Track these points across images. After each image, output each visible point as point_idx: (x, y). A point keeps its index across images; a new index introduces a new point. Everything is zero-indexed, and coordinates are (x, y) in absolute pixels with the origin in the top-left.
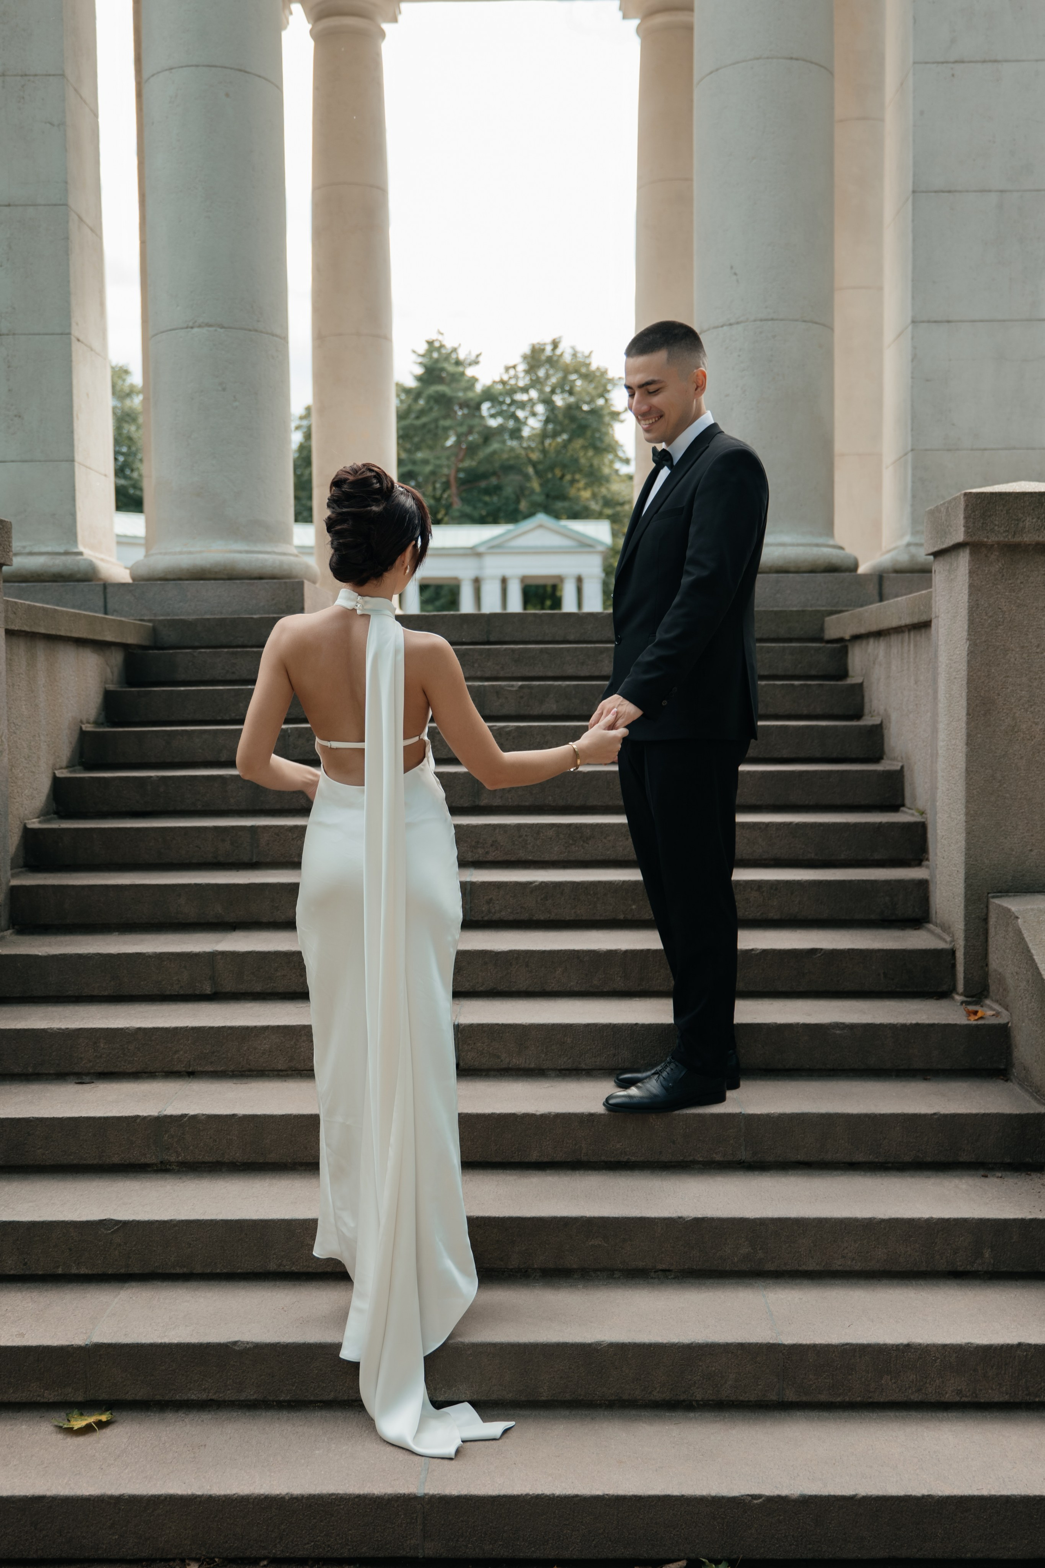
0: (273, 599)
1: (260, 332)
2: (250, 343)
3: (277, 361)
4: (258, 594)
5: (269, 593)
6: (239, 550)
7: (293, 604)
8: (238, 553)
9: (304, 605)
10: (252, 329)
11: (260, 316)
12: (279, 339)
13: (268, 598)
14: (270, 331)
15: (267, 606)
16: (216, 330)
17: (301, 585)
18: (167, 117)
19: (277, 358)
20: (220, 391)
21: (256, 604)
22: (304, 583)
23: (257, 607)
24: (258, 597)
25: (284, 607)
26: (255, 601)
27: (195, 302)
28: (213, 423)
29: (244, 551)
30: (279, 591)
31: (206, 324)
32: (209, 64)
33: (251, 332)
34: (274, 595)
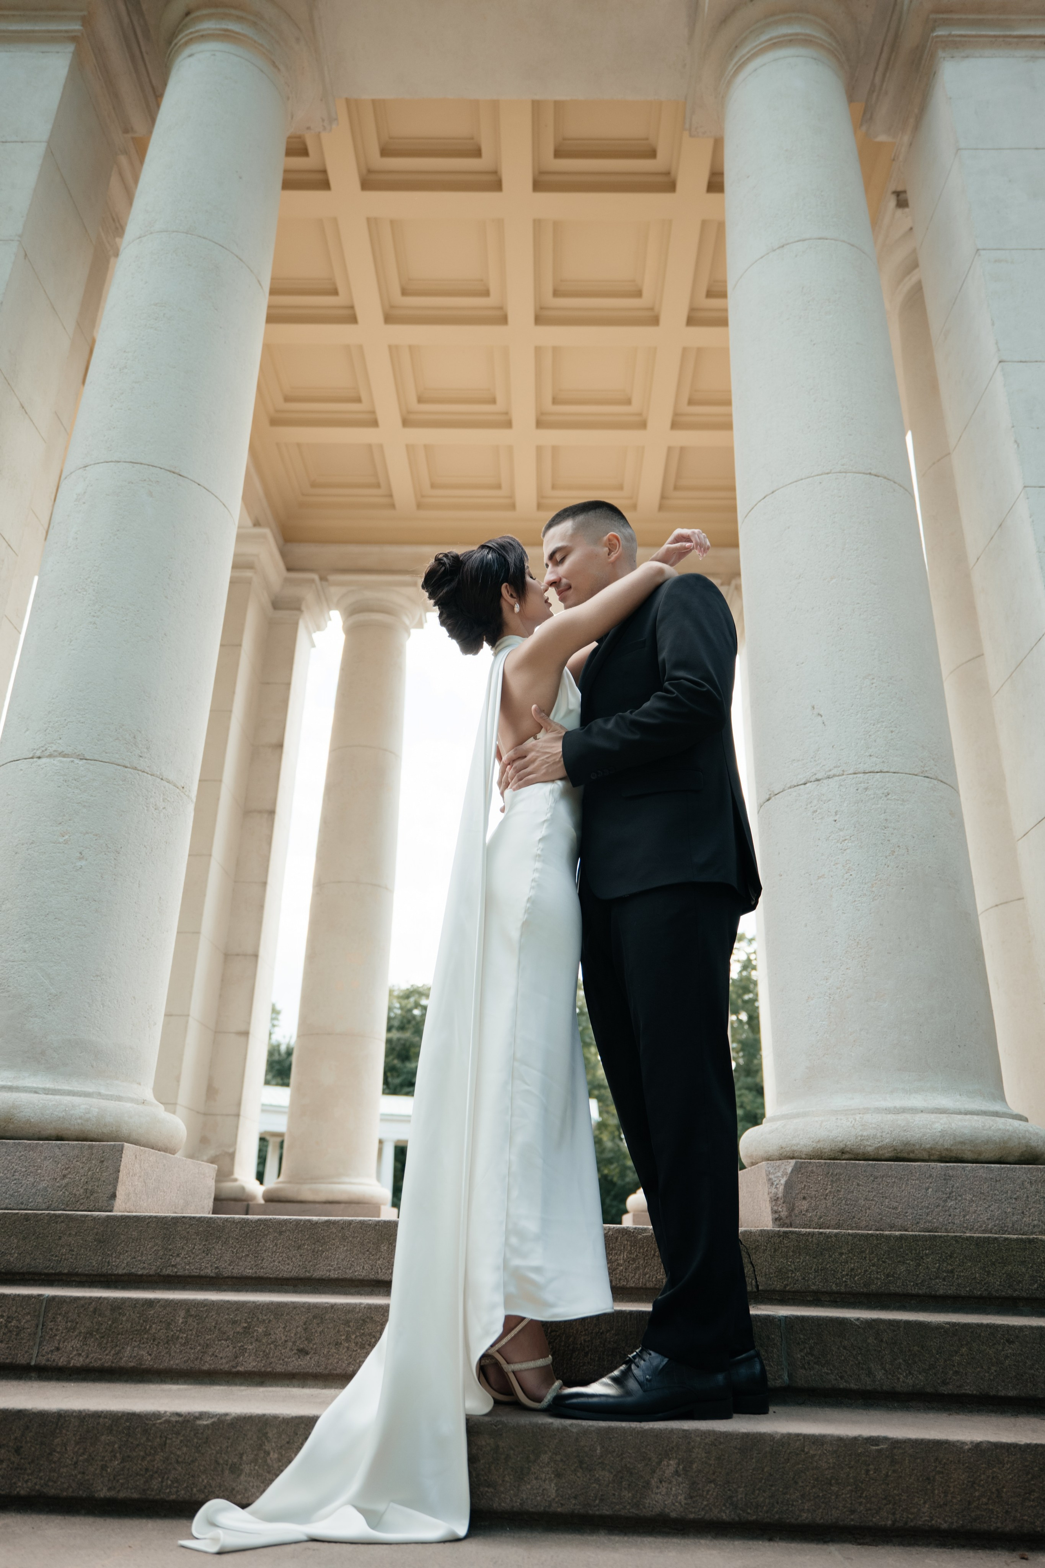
0: (65, 1176)
1: (141, 771)
2: (121, 783)
3: (162, 814)
4: (40, 1166)
5: (59, 1165)
6: (35, 1088)
7: (98, 1186)
8: (31, 1092)
9: (116, 1189)
10: (129, 766)
11: (145, 750)
12: (171, 786)
13: (56, 1175)
14: (158, 773)
15: (50, 1190)
16: (72, 761)
17: (118, 1151)
18: (68, 516)
19: (164, 811)
20: (59, 843)
21: (33, 1184)
22: (125, 1148)
23: (34, 1190)
24: (39, 1171)
25: (82, 1191)
26: (32, 1180)
27: (51, 724)
28: (38, 889)
29: (44, 1089)
30: (77, 1161)
31: (60, 754)
32: (133, 461)
33: (126, 769)
34: (67, 1169)
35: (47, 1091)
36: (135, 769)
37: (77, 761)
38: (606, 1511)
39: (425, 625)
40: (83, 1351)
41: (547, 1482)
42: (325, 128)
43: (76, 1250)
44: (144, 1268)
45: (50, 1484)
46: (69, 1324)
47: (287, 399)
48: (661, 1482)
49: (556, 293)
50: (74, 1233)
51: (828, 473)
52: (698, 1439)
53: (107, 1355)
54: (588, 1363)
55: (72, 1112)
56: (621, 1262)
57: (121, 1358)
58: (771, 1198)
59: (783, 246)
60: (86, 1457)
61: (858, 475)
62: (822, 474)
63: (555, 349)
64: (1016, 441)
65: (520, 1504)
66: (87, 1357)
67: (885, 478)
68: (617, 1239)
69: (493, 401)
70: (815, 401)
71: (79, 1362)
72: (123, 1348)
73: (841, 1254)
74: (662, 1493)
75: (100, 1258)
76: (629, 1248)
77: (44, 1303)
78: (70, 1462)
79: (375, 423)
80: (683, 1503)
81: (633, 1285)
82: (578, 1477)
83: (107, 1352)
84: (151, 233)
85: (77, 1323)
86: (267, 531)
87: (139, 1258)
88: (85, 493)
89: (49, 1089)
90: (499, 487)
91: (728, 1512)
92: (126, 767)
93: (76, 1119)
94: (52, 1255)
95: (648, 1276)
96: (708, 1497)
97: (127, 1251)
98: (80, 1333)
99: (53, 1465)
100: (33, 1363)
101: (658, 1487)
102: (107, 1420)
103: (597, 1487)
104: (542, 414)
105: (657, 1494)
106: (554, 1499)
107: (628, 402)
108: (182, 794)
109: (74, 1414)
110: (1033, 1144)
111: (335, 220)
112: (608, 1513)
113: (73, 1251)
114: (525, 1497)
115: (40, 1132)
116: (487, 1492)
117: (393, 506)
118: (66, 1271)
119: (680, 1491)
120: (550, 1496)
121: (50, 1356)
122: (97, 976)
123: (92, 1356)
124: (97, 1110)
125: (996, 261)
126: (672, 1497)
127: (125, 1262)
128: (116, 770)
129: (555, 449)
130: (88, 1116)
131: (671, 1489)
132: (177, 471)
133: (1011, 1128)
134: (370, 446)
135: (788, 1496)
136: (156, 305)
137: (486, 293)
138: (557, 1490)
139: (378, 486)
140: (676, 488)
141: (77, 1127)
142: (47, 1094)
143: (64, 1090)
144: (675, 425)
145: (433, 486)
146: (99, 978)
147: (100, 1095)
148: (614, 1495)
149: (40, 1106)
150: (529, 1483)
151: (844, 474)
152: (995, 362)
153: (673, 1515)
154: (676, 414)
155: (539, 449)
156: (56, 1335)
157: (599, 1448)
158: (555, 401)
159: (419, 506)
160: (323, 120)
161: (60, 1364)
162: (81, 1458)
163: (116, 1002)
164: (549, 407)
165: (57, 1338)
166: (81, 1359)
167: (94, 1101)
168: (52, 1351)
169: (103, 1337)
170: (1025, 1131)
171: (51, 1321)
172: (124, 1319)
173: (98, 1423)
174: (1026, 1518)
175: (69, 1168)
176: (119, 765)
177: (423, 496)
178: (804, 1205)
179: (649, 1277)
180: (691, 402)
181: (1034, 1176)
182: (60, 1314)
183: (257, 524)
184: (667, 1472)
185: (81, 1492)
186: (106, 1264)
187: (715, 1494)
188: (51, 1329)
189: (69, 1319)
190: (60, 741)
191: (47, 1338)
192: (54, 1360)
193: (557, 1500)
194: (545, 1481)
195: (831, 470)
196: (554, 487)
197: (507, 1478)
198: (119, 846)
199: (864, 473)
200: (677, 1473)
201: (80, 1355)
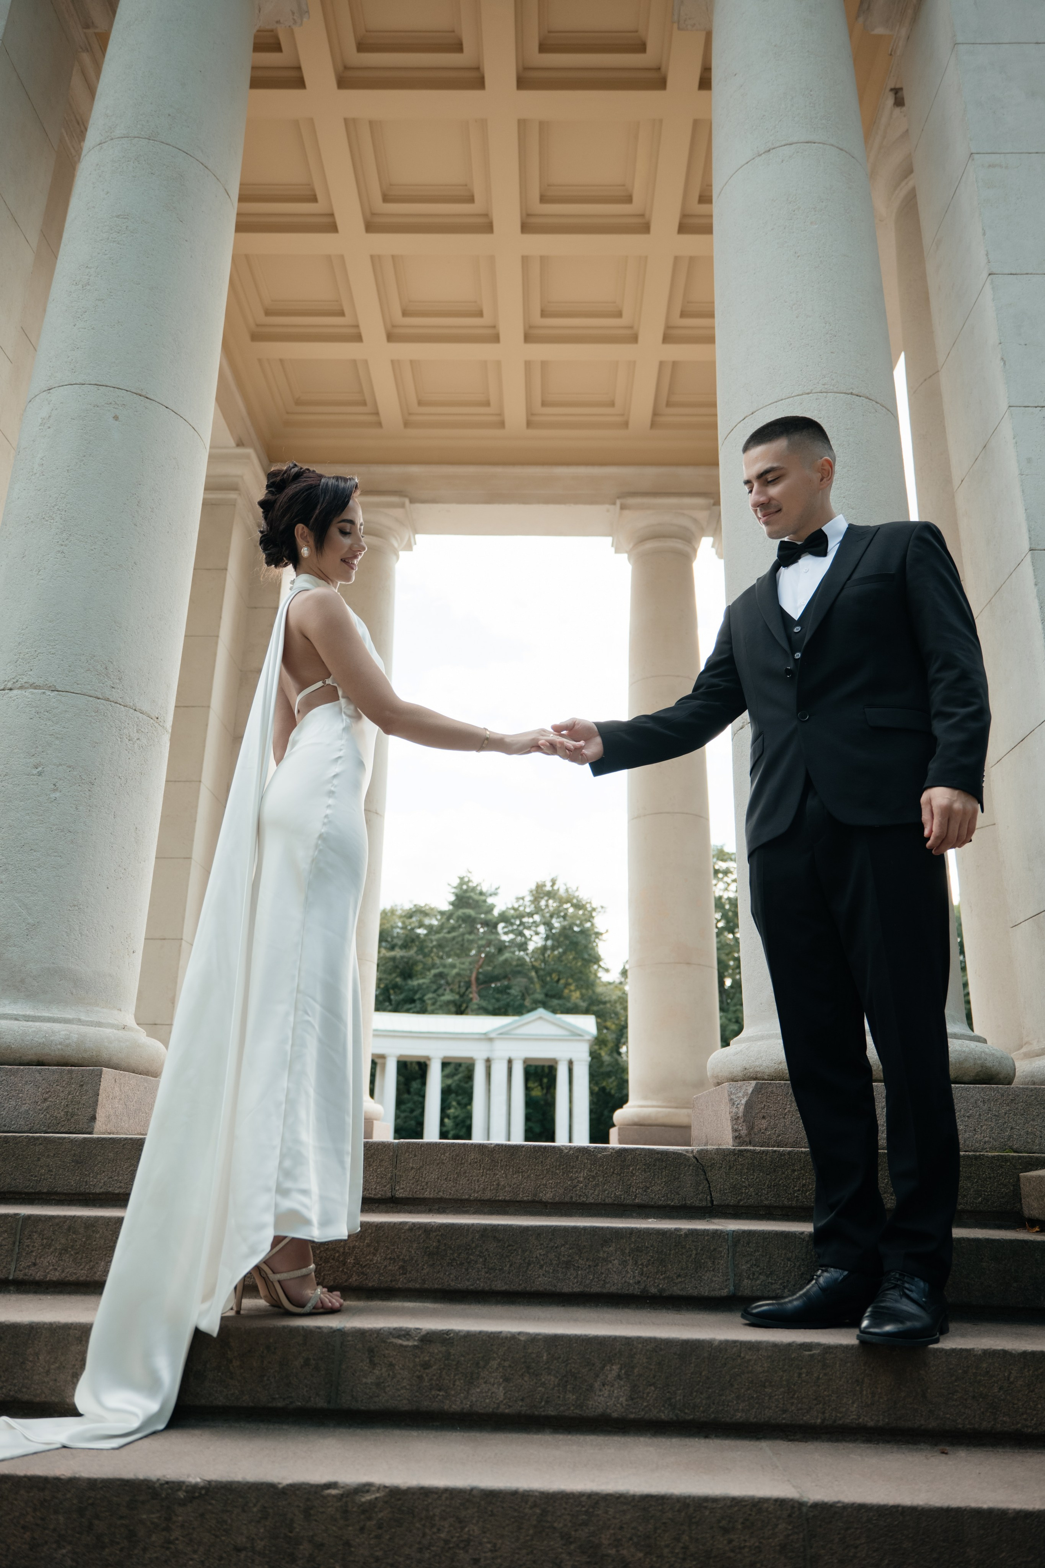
1: (113, 702)
2: (94, 714)
3: (136, 745)
4: (22, 1091)
5: (40, 1089)
6: (15, 1015)
7: (78, 1109)
8: (11, 1019)
9: (95, 1112)
10: (101, 697)
11: (118, 681)
12: (145, 717)
13: (37, 1098)
14: (131, 704)
15: (32, 1113)
16: (44, 693)
17: (97, 1075)
18: (34, 441)
19: (138, 742)
20: (34, 775)
21: (15, 1107)
22: (103, 1073)
23: (16, 1113)
24: (21, 1095)
25: (63, 1113)
26: (13, 1103)
27: (22, 655)
28: (13, 820)
29: (24, 1016)
30: (57, 1085)
31: (31, 685)
32: (97, 383)
33: (98, 701)
34: (47, 1093)
35: (27, 1018)
36: (108, 700)
37: (48, 693)
38: (551, 1412)
39: (414, 547)
40: (58, 1266)
41: (496, 1386)
42: (295, 22)
43: (54, 1170)
44: (120, 1187)
45: (24, 1390)
46: (45, 1241)
47: (268, 313)
48: (604, 1385)
49: (543, 199)
50: (52, 1155)
51: (808, 394)
52: (640, 1346)
53: (82, 1269)
54: (543, 1275)
55: (52, 1038)
56: (582, 1179)
57: (95, 1273)
58: (732, 1117)
59: (769, 151)
60: (57, 1365)
61: (839, 395)
62: (802, 394)
63: (543, 259)
64: (1002, 359)
65: (470, 1406)
66: (63, 1271)
67: (867, 398)
68: (577, 1157)
69: (480, 314)
70: (797, 317)
71: (54, 1276)
72: (97, 1263)
73: (794, 1171)
74: (605, 1395)
75: (78, 1178)
76: (589, 1166)
77: (20, 1223)
78: (42, 1370)
79: (358, 338)
80: (624, 1405)
81: (592, 1201)
82: (526, 1381)
83: (82, 1267)
84: (112, 139)
85: (52, 1240)
86: (250, 451)
87: (116, 1178)
88: (49, 417)
89: (29, 1016)
90: (487, 404)
91: (666, 1412)
92: (99, 699)
93: (56, 1045)
94: (32, 1176)
95: (607, 1192)
96: (648, 1398)
97: (104, 1172)
98: (56, 1249)
99: (26, 1373)
100: (11, 1278)
101: (600, 1390)
102: (76, 1332)
103: (543, 1390)
104: (530, 327)
105: (600, 1396)
106: (502, 1401)
107: (619, 315)
108: (156, 725)
109: (45, 1326)
110: (989, 1064)
111: (311, 121)
112: (553, 1414)
113: (52, 1171)
114: (474, 1399)
115: (21, 1057)
116: (438, 1395)
117: (379, 424)
118: (45, 1190)
119: (621, 1393)
120: (498, 1399)
121: (27, 1271)
122: (75, 906)
123: (67, 1270)
124: (76, 1036)
125: (990, 166)
126: (613, 1399)
127: (102, 1181)
128: (88, 701)
129: (544, 364)
130: (67, 1042)
131: (613, 1392)
132: (144, 394)
133: (967, 1049)
134: (354, 362)
135: (724, 1398)
136: (118, 217)
137: (471, 199)
138: (505, 1393)
139: (364, 403)
140: (668, 404)
141: (57, 1053)
142: (28, 1021)
143: (44, 1017)
144: (667, 339)
145: (420, 403)
146: (77, 908)
147: (80, 1022)
148: (559, 1397)
149: (21, 1032)
150: (478, 1387)
151: (825, 394)
152: (985, 274)
153: (615, 1415)
154: (668, 327)
155: (528, 365)
156: (32, 1252)
157: (545, 1355)
158: (543, 314)
159: (406, 424)
160: (293, 13)
161: (37, 1278)
162: (52, 1367)
163: (94, 932)
164: (538, 320)
165: (34, 1254)
166: (57, 1274)
167: (74, 1027)
168: (29, 1266)
169: (78, 1253)
170: (981, 1052)
171: (28, 1239)
172: (98, 1236)
173: (69, 1335)
174: (948, 1416)
175: (49, 1091)
176: (91, 696)
177: (410, 414)
178: (764, 1124)
179: (608, 1194)
180: (683, 315)
181: (988, 1095)
182: (35, 1232)
183: (240, 444)
184: (610, 1376)
185: (53, 1398)
186: (84, 1184)
187: (654, 1396)
188: (28, 1246)
189: (45, 1236)
190: (30, 673)
191: (24, 1254)
192: (31, 1275)
193: (504, 1402)
194: (493, 1385)
195: (812, 390)
196: (544, 404)
197: (457, 1383)
198: (94, 778)
199: (845, 393)
200: (619, 1377)
201: (56, 1269)
